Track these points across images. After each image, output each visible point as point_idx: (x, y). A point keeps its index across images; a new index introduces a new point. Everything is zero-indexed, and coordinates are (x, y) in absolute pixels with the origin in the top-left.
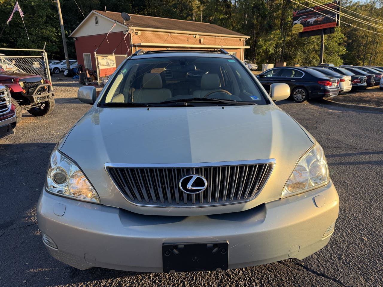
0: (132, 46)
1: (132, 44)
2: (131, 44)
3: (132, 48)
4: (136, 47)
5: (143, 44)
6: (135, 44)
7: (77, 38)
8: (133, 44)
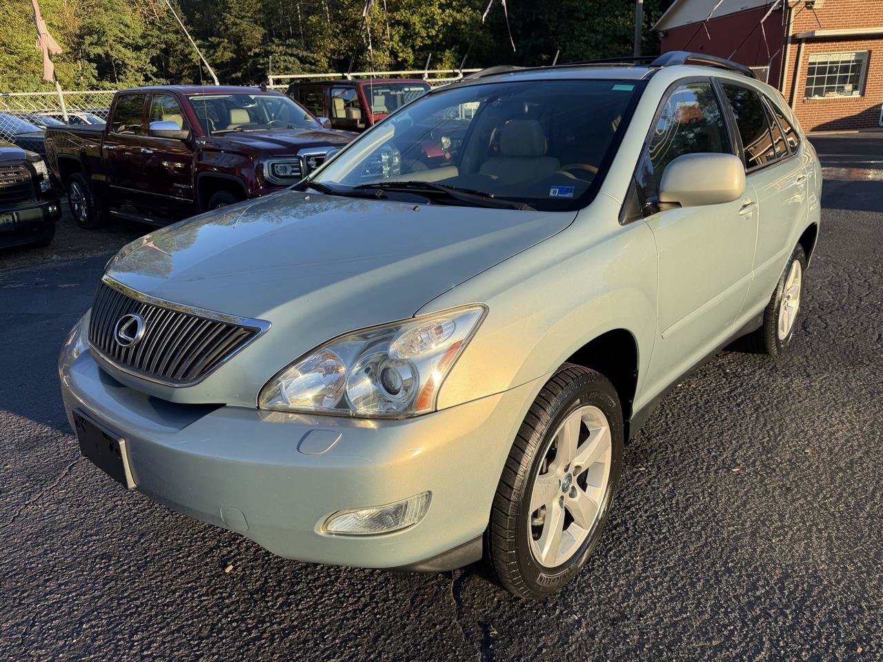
0: (790, 40)
1: (791, 34)
2: (787, 34)
3: (789, 45)
4: (800, 44)
5: (818, 33)
6: (800, 36)
7: (666, 33)
8: (794, 36)
